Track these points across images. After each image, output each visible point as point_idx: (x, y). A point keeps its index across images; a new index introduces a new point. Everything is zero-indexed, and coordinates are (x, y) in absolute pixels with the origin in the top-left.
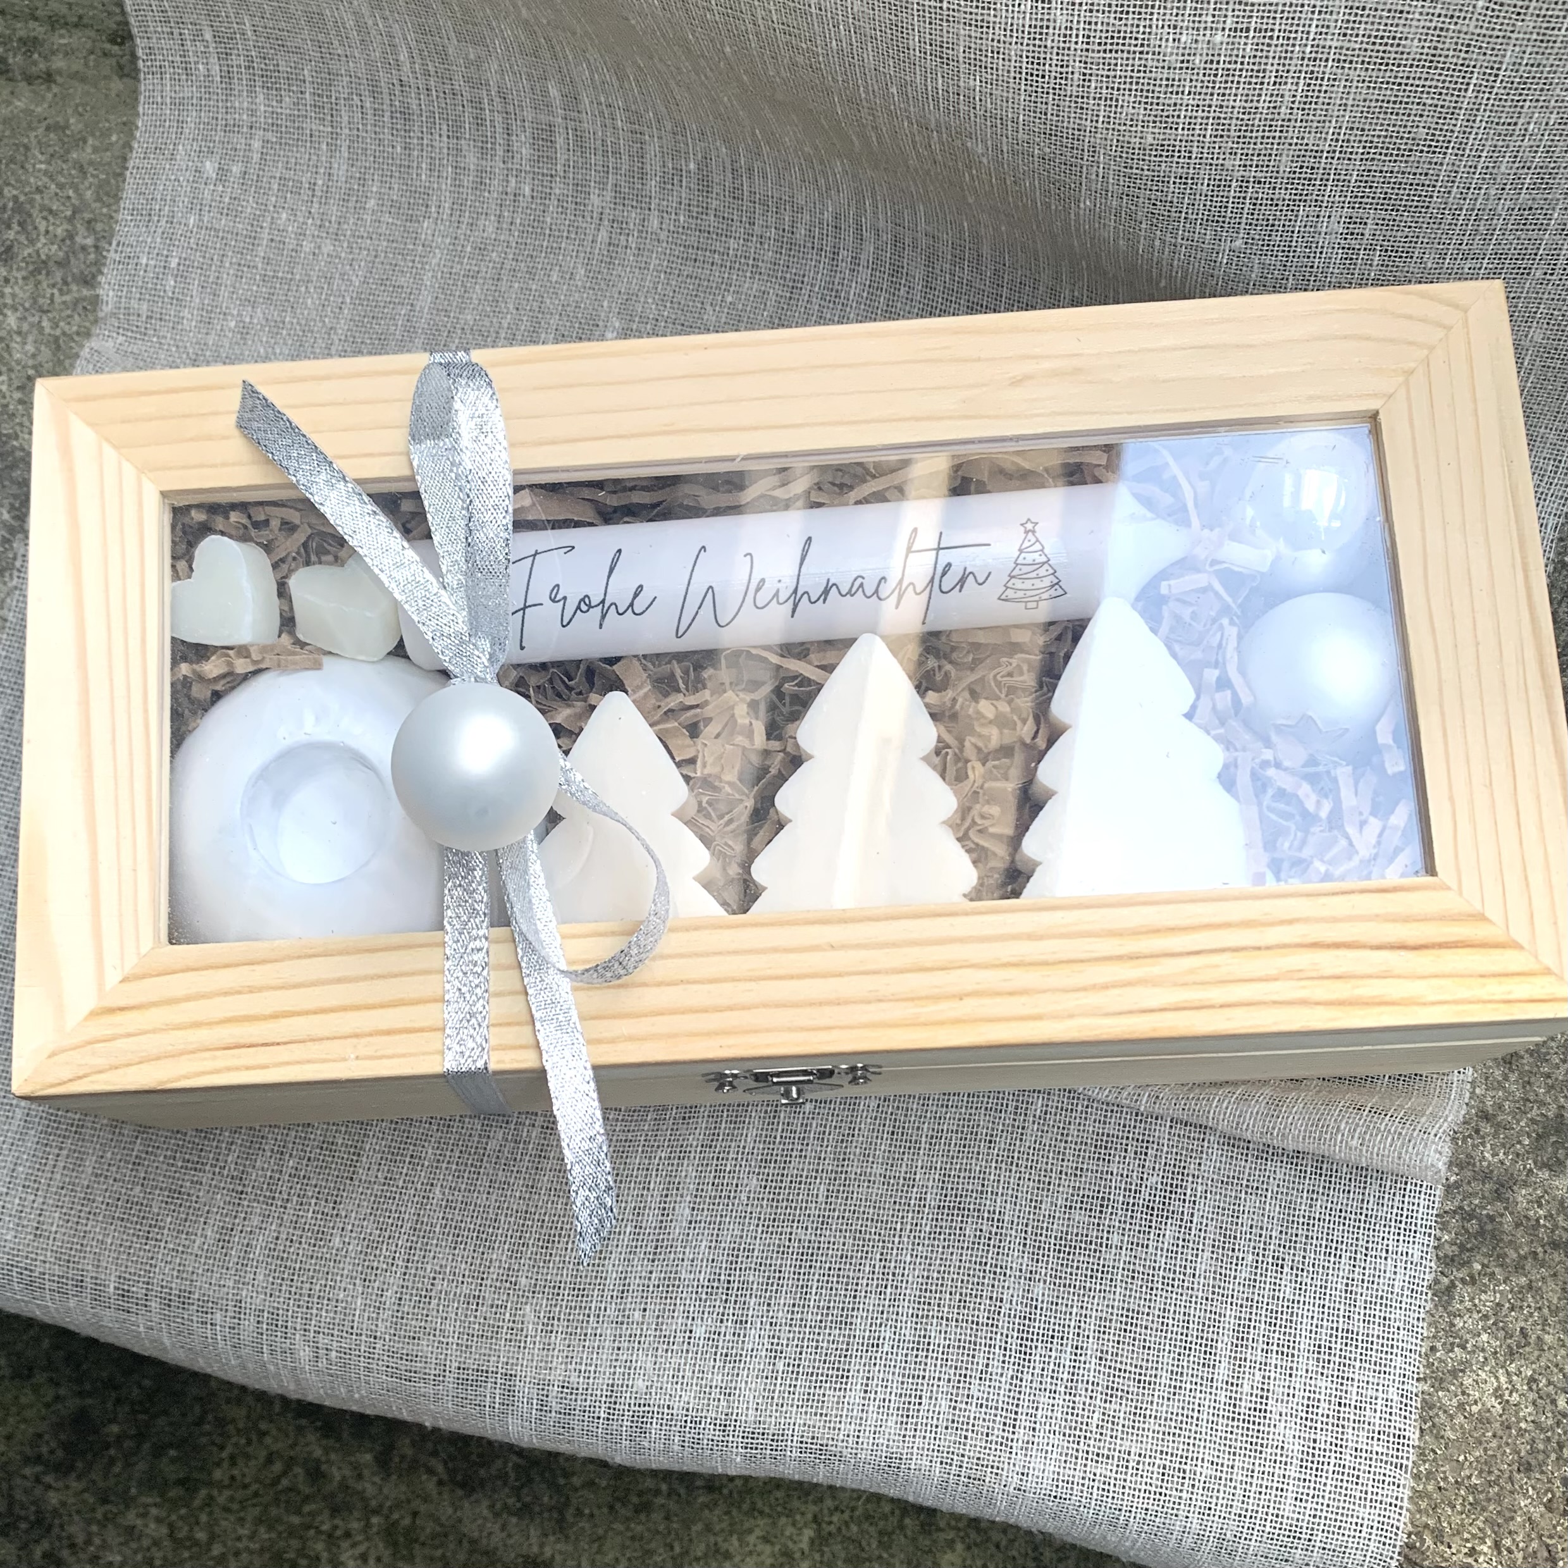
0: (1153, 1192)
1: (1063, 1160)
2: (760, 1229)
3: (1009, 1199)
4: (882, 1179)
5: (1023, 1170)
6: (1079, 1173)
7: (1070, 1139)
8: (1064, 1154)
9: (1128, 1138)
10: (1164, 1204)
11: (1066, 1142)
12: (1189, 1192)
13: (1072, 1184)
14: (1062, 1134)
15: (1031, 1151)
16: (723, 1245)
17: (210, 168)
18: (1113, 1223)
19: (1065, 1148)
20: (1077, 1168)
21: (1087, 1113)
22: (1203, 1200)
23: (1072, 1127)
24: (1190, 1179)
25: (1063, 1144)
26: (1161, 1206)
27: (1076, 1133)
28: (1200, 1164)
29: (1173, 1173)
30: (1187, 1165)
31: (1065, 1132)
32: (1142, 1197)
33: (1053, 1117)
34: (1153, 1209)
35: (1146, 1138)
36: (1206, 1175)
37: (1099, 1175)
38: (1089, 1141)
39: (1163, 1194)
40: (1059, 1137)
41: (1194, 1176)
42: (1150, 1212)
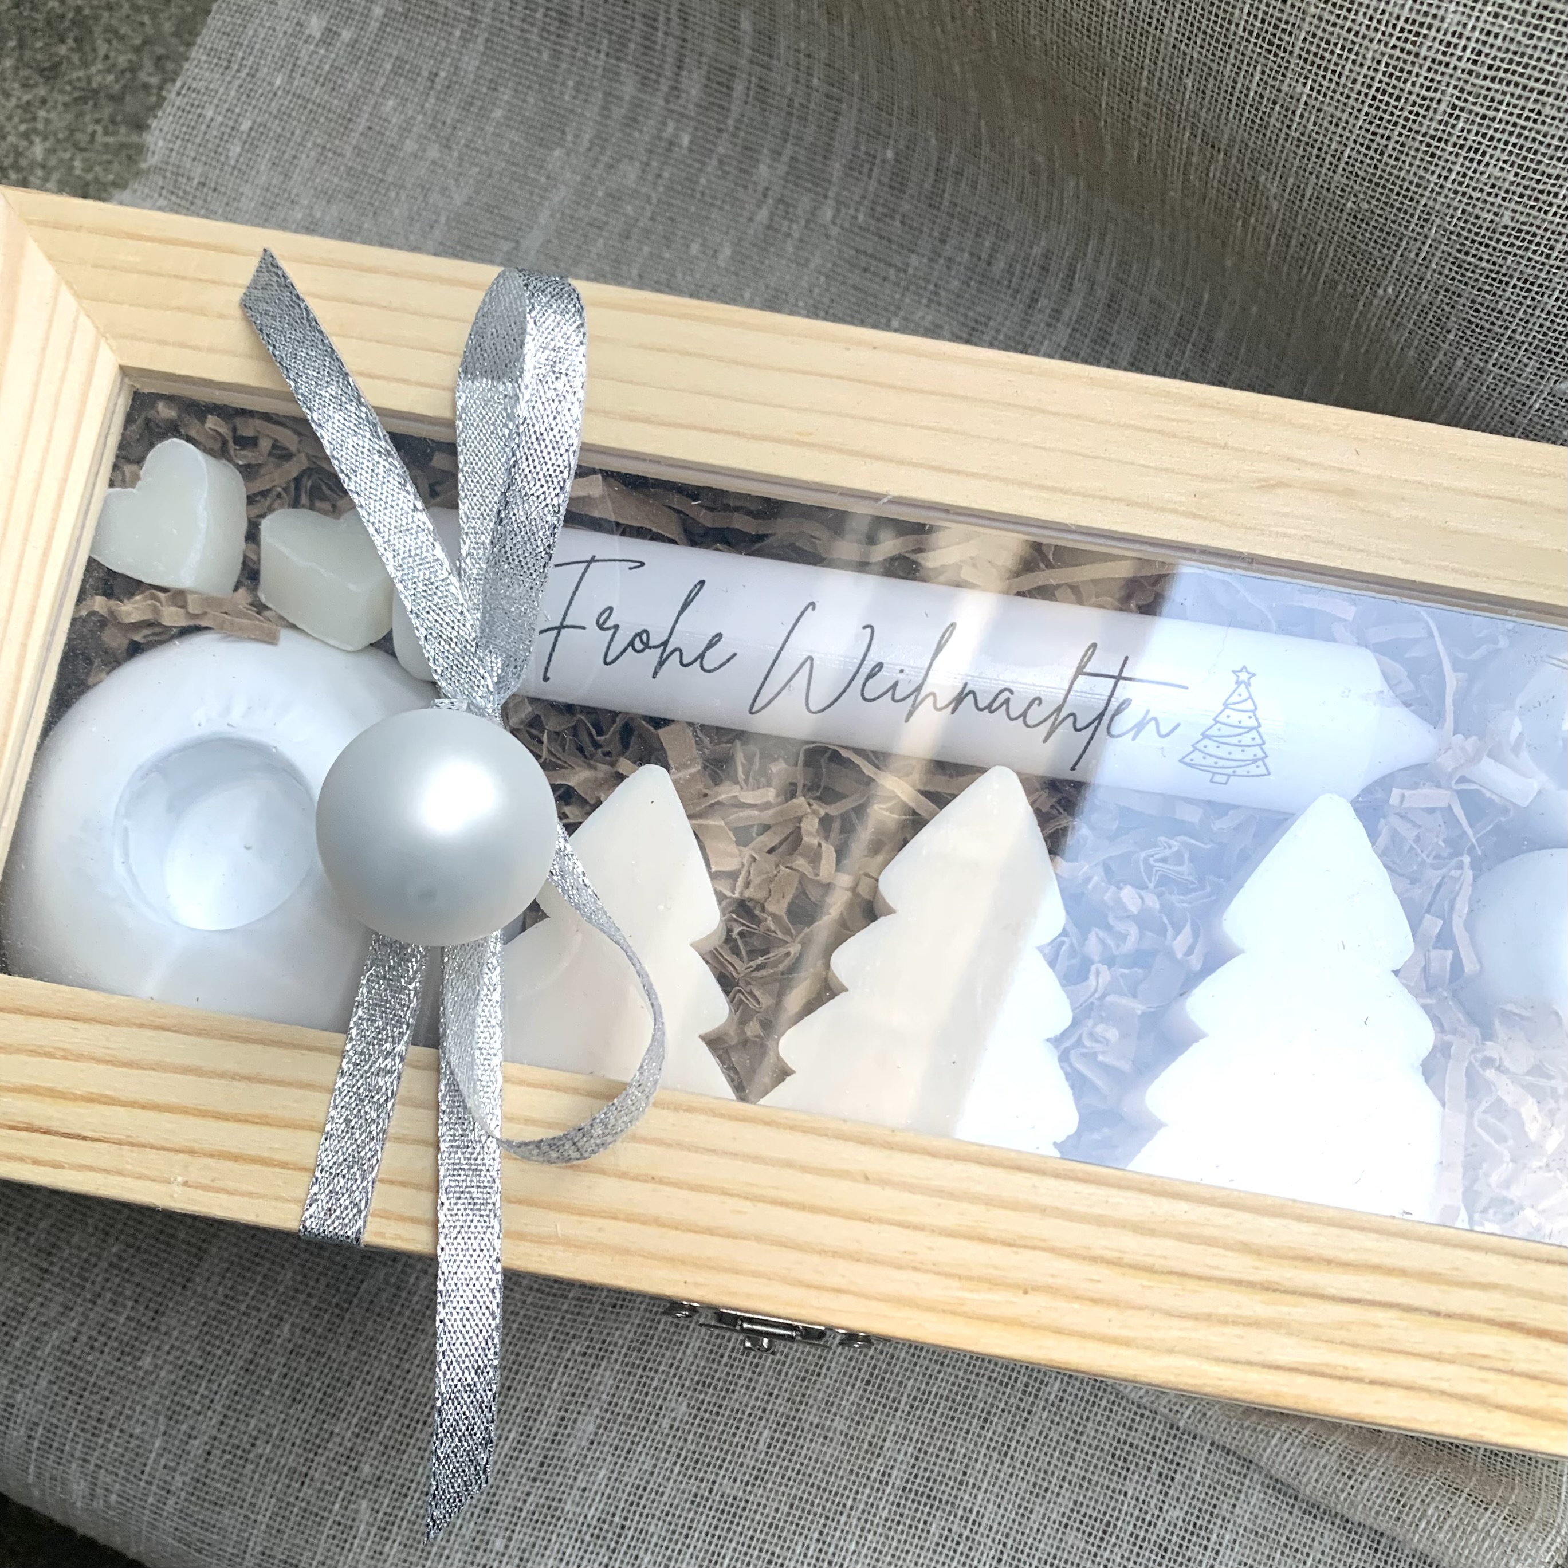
0: (1171, 1529)
1: (1070, 1464)
2: (677, 1469)
3: (993, 1498)
4: (842, 1438)
5: (1018, 1465)
6: (1085, 1484)
7: (1083, 1439)
8: (1073, 1457)
9: (1154, 1454)
10: (1181, 1546)
11: (1078, 1442)
12: (1214, 1538)
13: (1074, 1497)
14: (1076, 1432)
15: (1033, 1444)
16: (626, 1479)
17: (316, 24)
18: (1113, 1557)
19: (1075, 1450)
20: (1084, 1478)
21: (1111, 1411)
22: (1229, 1552)
23: (1090, 1424)
24: (1219, 1522)
25: (1074, 1444)
26: (1176, 1549)
27: (1093, 1433)
28: (1234, 1506)
29: (1200, 1510)
30: (1219, 1503)
31: (1080, 1429)
32: (1156, 1532)
33: (1069, 1407)
34: (1166, 1550)
35: (1177, 1459)
36: (1239, 1521)
37: (1109, 1493)
38: (1107, 1447)
39: (1182, 1533)
40: (1071, 1434)
41: (1224, 1519)
42: (1162, 1552)
